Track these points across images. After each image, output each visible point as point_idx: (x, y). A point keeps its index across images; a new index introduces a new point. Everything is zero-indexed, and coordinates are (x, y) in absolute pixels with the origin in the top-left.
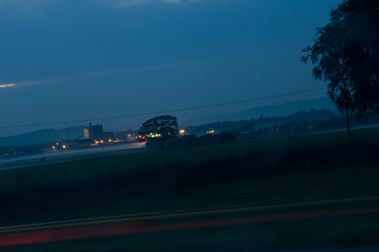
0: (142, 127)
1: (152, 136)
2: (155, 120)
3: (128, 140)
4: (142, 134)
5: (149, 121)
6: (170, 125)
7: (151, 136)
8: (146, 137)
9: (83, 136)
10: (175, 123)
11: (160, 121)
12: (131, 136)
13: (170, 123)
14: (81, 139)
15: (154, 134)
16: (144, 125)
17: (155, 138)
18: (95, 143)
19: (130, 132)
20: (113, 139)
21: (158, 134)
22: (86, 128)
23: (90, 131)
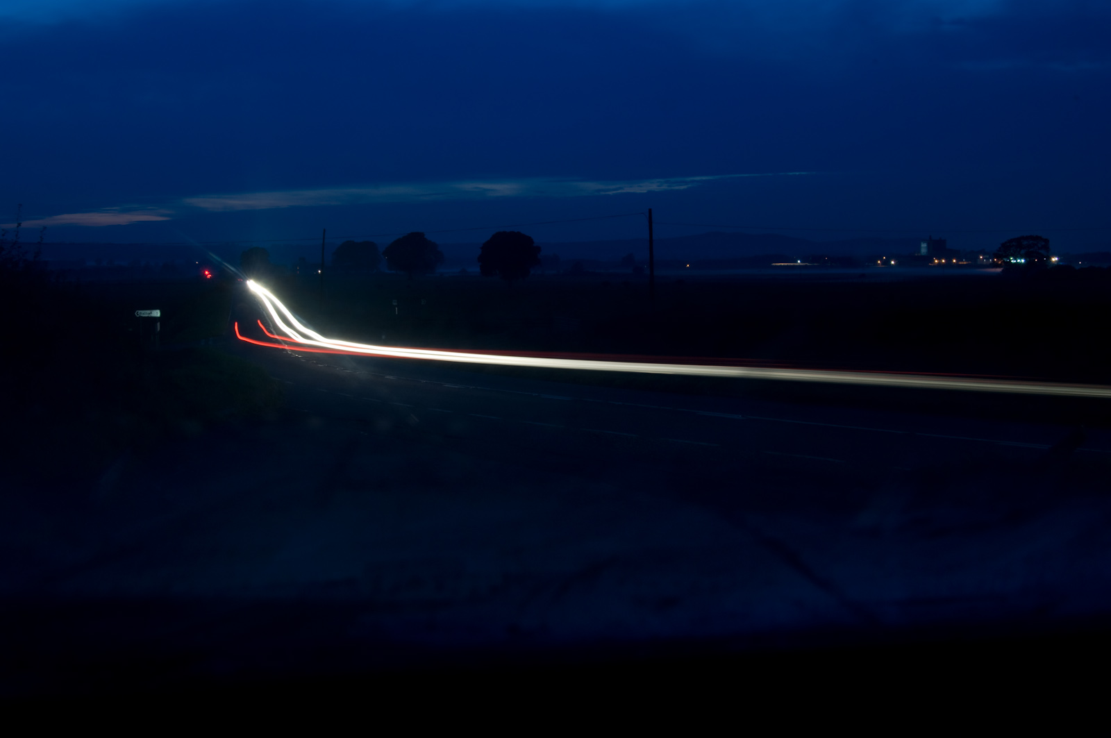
0: (1000, 248)
2: (1019, 240)
3: (979, 262)
4: (999, 257)
5: (1010, 241)
6: (1040, 249)
7: (1010, 260)
8: (1004, 262)
9: (919, 251)
10: (1046, 248)
12: (983, 259)
13: (1040, 245)
14: (916, 255)
15: (1015, 259)
16: (1003, 245)
17: (1017, 263)
18: (933, 261)
19: (983, 253)
20: (959, 259)
21: (1021, 258)
22: (924, 241)
23: (928, 245)
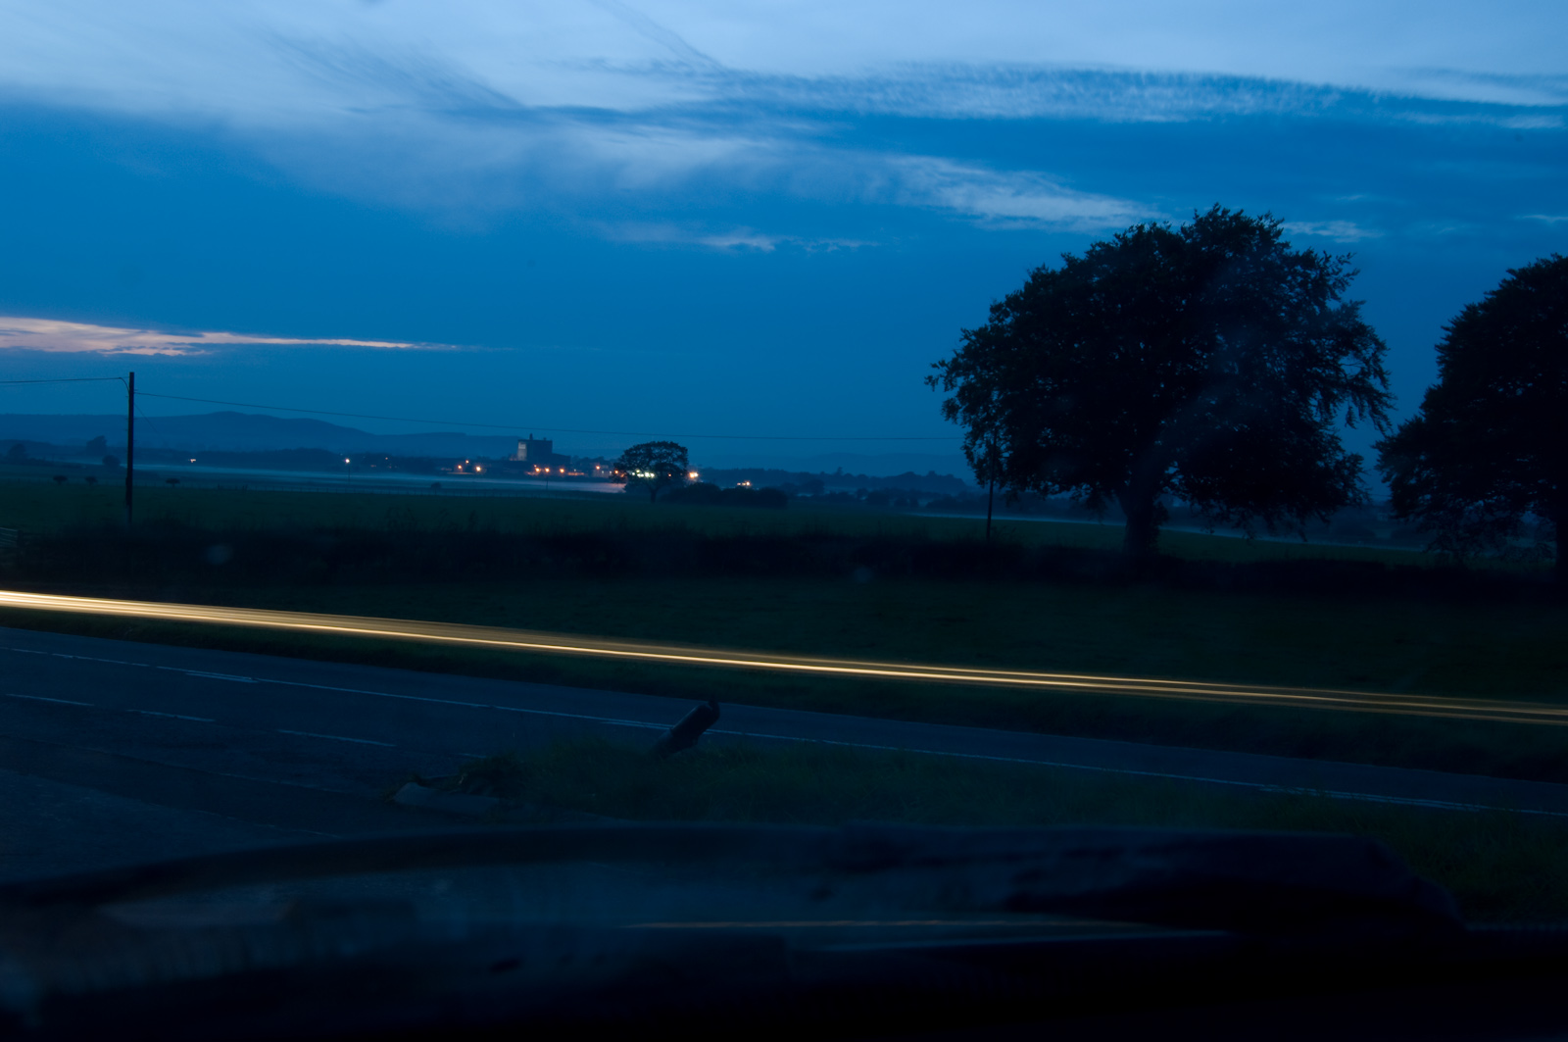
0: (623, 456)
1: (639, 475)
2: (648, 446)
3: (595, 475)
4: (621, 468)
5: (637, 448)
6: (674, 460)
7: (636, 474)
8: (628, 475)
9: (515, 456)
10: (683, 459)
11: (656, 451)
12: (601, 470)
13: (675, 456)
14: (511, 460)
15: (643, 473)
16: (628, 452)
17: (644, 479)
18: (534, 470)
19: (600, 461)
20: (568, 469)
21: (651, 471)
22: (523, 441)
23: (528, 447)
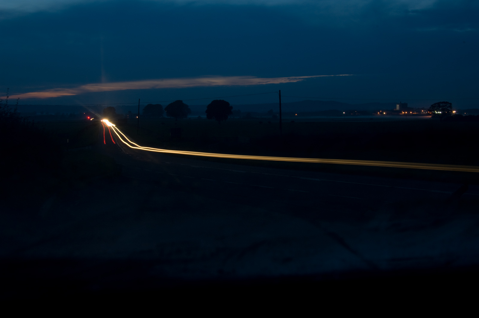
2: (439, 103)
3: (421, 113)
4: (430, 111)
5: (435, 104)
6: (448, 107)
7: (435, 112)
8: (432, 113)
9: (396, 108)
10: (450, 107)
12: (423, 112)
14: (395, 110)
15: (437, 112)
16: (432, 106)
17: (438, 114)
18: (402, 113)
19: (423, 109)
21: (440, 111)
22: (398, 104)
23: (400, 106)
